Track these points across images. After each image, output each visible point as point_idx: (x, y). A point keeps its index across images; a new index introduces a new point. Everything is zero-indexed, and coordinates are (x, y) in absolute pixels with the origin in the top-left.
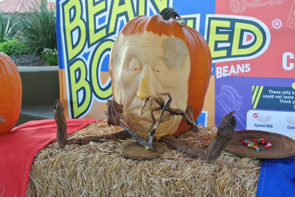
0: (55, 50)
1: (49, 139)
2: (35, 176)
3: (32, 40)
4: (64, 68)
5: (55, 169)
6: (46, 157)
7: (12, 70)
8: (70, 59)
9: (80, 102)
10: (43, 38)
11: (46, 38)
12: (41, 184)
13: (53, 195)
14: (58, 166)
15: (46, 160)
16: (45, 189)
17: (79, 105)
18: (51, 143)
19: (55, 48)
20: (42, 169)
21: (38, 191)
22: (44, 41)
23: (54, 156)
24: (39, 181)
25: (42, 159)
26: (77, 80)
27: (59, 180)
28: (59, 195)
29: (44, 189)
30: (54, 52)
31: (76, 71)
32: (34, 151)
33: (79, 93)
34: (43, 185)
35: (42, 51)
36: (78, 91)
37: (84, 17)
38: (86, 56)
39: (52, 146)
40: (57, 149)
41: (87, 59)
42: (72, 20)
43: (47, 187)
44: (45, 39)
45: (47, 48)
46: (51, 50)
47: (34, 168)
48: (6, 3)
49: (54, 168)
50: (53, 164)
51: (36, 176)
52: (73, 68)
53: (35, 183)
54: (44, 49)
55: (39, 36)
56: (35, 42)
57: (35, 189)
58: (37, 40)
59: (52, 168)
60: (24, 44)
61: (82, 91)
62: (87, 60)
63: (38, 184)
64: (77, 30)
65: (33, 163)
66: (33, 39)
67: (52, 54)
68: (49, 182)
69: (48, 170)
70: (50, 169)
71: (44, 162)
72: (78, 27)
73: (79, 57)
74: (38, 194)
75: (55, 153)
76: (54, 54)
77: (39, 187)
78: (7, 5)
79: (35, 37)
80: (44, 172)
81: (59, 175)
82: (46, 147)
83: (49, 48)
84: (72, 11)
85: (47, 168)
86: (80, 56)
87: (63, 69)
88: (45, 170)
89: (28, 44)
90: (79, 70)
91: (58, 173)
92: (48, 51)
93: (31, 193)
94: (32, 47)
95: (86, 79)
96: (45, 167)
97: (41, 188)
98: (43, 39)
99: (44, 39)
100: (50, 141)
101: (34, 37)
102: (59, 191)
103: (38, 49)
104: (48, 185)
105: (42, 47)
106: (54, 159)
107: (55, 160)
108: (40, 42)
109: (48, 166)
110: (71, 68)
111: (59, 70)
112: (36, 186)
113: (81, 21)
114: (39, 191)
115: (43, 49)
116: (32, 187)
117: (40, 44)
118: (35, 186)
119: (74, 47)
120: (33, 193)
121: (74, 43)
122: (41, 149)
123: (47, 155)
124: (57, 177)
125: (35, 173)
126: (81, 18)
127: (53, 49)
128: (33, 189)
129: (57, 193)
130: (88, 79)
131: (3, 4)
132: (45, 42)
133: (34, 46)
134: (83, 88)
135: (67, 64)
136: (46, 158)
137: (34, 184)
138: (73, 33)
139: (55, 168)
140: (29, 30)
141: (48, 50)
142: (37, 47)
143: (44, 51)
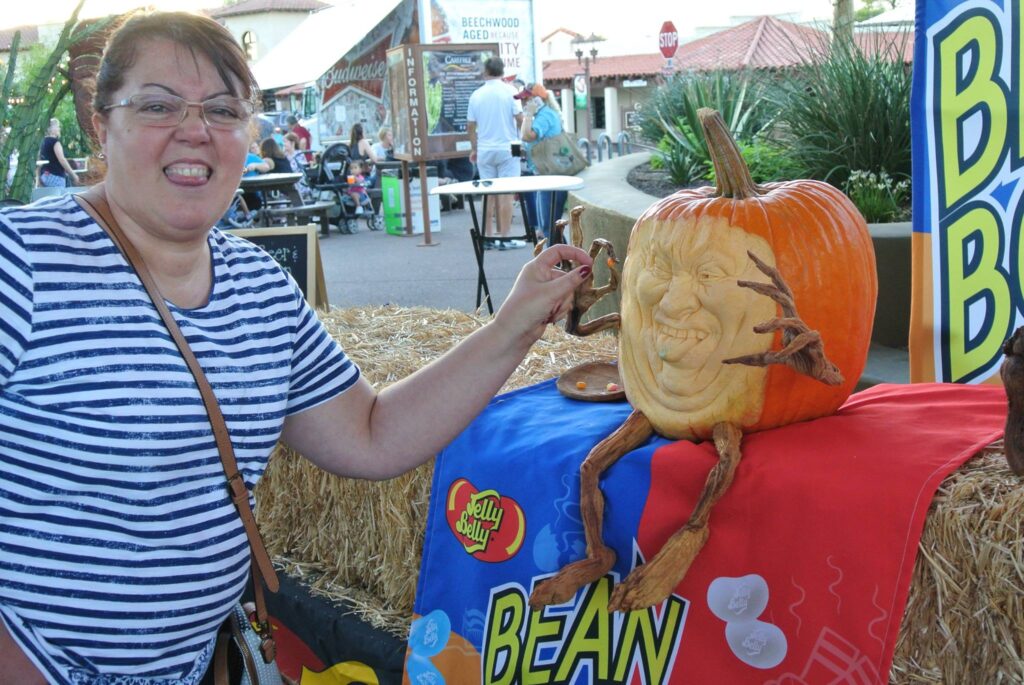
0: (884, 175)
1: (972, 444)
2: (935, 547)
3: (813, 147)
4: (929, 231)
5: (1003, 536)
6: (972, 497)
7: (858, 232)
8: (949, 202)
9: (973, 335)
10: (848, 139)
11: (857, 141)
12: (954, 572)
13: (989, 612)
14: (1014, 526)
15: (972, 506)
16: (965, 589)
17: (970, 345)
18: (978, 454)
19: (883, 168)
20: (960, 530)
21: (943, 593)
22: (853, 148)
23: (998, 495)
24: (949, 564)
25: (960, 499)
26: (969, 269)
27: (1014, 568)
28: (1010, 613)
29: (962, 589)
30: (879, 181)
31: (966, 241)
32: (934, 473)
33: (972, 308)
34: (958, 578)
35: (846, 180)
36: (968, 303)
37: (1005, 74)
38: (1003, 194)
39: (984, 465)
40: (1002, 474)
41: (1005, 206)
42: (962, 85)
43: (974, 586)
44: (854, 145)
45: (859, 172)
46: (873, 176)
47: (935, 524)
48: (716, 41)
49: (1000, 531)
50: (998, 517)
51: (938, 547)
52: (959, 230)
53: (933, 567)
54: (852, 172)
55: (836, 134)
56: (827, 152)
57: (933, 586)
58: (832, 148)
59: (992, 530)
60: (792, 158)
61: (983, 302)
62: (1005, 208)
63: (941, 570)
64: (979, 115)
65: (933, 508)
66: (819, 142)
67: (875, 187)
68: (981, 571)
69: (980, 537)
70: (987, 533)
71: (966, 510)
72: (983, 107)
73: (980, 197)
74: (940, 601)
75: (1001, 487)
76: (881, 187)
77: (946, 582)
78: (717, 47)
79: (826, 137)
80: (967, 540)
81: (1014, 555)
82: (966, 466)
83: (865, 170)
84: (967, 58)
85: (976, 529)
86: (984, 196)
87: (925, 235)
88: (970, 533)
89: (803, 157)
90: (977, 236)
91: (1012, 548)
92: (861, 180)
93: (916, 594)
94: (814, 168)
95: (999, 267)
96: (971, 525)
97: (954, 586)
98: (849, 142)
99: (851, 143)
100: (974, 448)
101: (822, 138)
102: (1010, 601)
103: (833, 174)
104: (975, 580)
105: (843, 166)
106: (1001, 506)
107: (1006, 509)
108: (839, 153)
109: (982, 524)
110: (951, 230)
111: (913, 235)
112: (937, 577)
113: (996, 87)
114: (947, 593)
115: (849, 174)
116: (925, 577)
117: (839, 157)
118: (932, 578)
119: (964, 166)
120: (923, 597)
121: (967, 156)
122: (954, 470)
123: (976, 490)
124: (1010, 559)
125: (938, 539)
126: (995, 77)
127: (877, 172)
128: (925, 584)
129: (1002, 607)
130: (1006, 264)
131: (708, 46)
132: (855, 152)
133: (821, 163)
134: (987, 294)
135: (941, 217)
136: (970, 499)
137: (929, 570)
138: (966, 124)
139: (1004, 532)
140: (808, 118)
141: (864, 176)
142: (831, 168)
143: (852, 178)
